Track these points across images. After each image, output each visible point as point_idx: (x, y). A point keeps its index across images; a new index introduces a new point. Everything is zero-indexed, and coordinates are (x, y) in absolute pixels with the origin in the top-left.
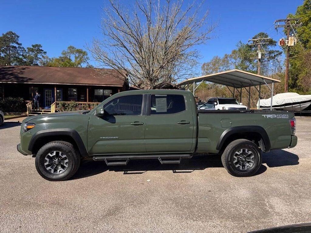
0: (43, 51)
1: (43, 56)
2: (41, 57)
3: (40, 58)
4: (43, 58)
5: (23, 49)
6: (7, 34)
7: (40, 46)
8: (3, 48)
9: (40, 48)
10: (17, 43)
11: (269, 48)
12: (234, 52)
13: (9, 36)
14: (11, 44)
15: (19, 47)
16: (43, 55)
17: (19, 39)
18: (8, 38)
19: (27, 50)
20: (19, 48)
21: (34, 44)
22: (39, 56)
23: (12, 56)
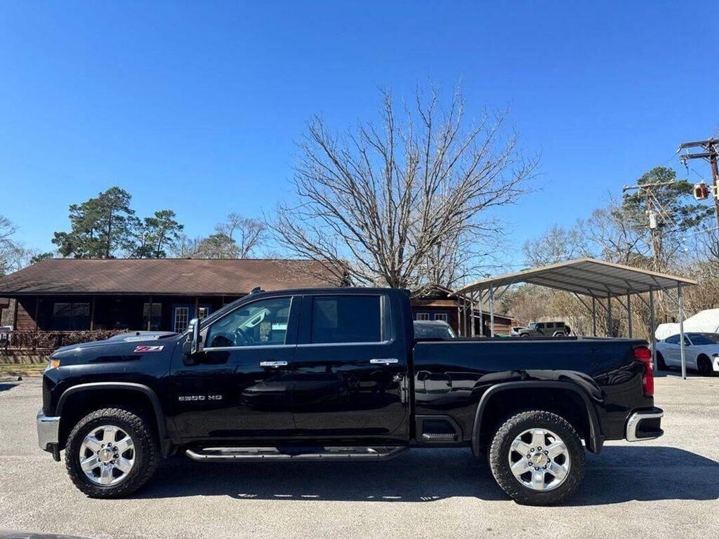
0: (176, 224)
1: (176, 235)
2: (172, 236)
3: (169, 239)
4: (175, 238)
5: (137, 222)
6: (109, 192)
7: (171, 214)
8: (99, 222)
9: (172, 219)
10: (127, 210)
11: (681, 202)
12: (598, 213)
13: (112, 197)
14: (116, 213)
15: (129, 217)
16: (176, 231)
17: (131, 201)
18: (109, 200)
19: (144, 224)
20: (129, 220)
21: (160, 210)
22: (168, 234)
23: (114, 235)
